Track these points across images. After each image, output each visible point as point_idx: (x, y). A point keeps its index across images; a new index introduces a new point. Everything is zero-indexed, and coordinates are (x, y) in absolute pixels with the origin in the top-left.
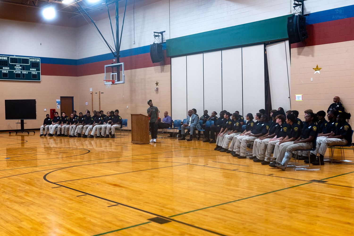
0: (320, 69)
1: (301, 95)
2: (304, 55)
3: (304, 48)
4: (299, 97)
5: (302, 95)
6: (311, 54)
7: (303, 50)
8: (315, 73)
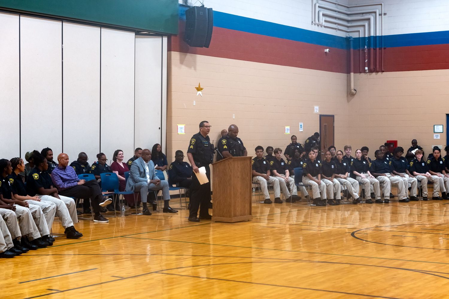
0: (202, 89)
1: (183, 126)
2: (187, 66)
3: (186, 55)
4: (181, 128)
5: (185, 125)
6: (193, 65)
7: (185, 57)
8: (197, 95)
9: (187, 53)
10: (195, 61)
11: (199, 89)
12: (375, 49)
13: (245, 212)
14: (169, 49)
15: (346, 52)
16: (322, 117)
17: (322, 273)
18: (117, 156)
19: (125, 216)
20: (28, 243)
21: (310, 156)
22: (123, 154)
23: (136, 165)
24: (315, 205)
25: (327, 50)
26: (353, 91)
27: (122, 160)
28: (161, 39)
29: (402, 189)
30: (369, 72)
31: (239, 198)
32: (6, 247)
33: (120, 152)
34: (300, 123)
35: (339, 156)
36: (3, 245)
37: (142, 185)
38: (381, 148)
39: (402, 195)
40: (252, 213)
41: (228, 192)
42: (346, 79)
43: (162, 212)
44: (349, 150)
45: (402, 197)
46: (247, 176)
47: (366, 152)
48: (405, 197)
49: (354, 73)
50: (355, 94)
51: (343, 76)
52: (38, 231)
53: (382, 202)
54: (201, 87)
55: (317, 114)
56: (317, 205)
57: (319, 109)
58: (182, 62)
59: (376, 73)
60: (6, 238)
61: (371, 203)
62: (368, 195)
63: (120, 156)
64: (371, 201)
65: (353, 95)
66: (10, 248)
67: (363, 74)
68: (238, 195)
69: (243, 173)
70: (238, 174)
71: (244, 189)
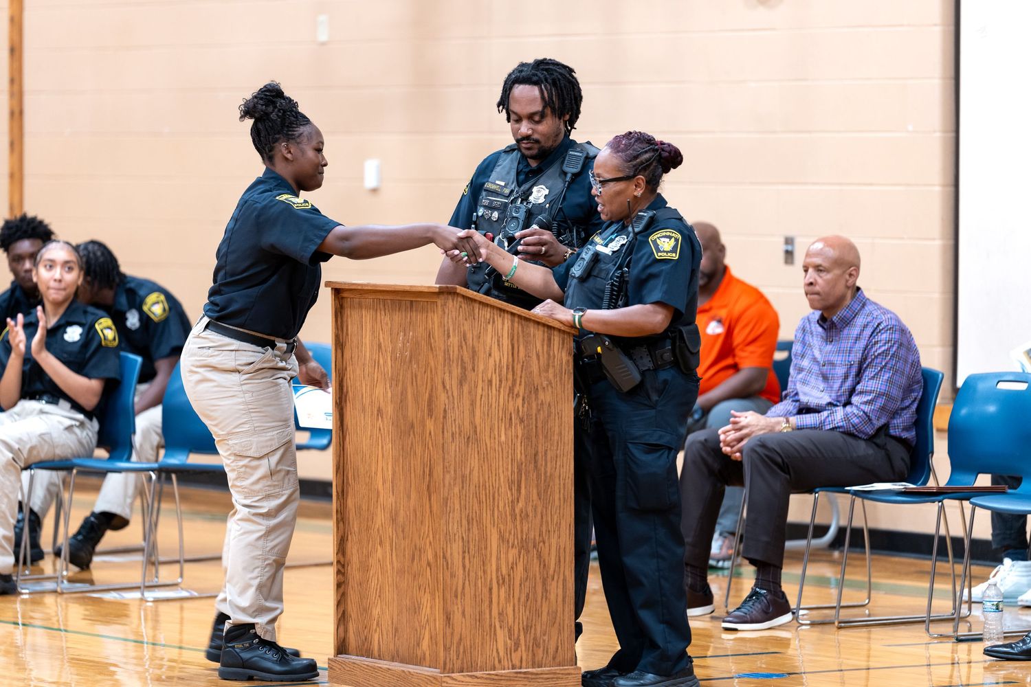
13: (418, 645)
31: (388, 548)
46: (431, 412)
68: (379, 522)
69: (404, 393)
70: (379, 390)
71: (413, 495)
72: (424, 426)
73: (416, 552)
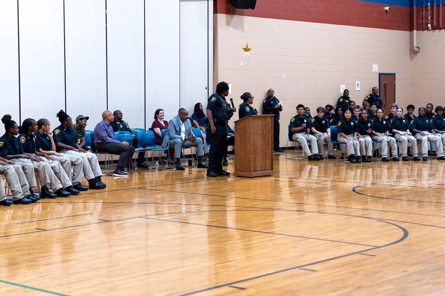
0: (249, 50)
2: (233, 27)
3: (233, 17)
5: (232, 85)
6: (240, 27)
7: (232, 19)
8: (245, 55)
9: (234, 15)
10: (242, 22)
11: (246, 50)
12: (438, 6)
13: (266, 167)
14: (215, 11)
15: (409, 10)
16: (381, 75)
17: (286, 219)
18: (158, 115)
19: (159, 170)
20: (47, 192)
21: (346, 115)
22: (163, 113)
23: (172, 123)
24: (350, 162)
25: (387, 8)
26: (416, 49)
27: (163, 118)
28: (207, 1)
29: (440, 146)
30: (432, 29)
31: (260, 154)
32: (22, 195)
33: (161, 112)
34: (356, 82)
35: (380, 114)
36: (20, 193)
37: (176, 141)
38: (428, 106)
39: (440, 152)
40: (274, 169)
41: (248, 148)
42: (409, 36)
43: (197, 167)
44: (394, 109)
45: (440, 154)
47: (411, 110)
48: (443, 154)
49: (417, 30)
50: (418, 52)
51: (407, 33)
52: (59, 183)
53: (419, 160)
54: (248, 48)
55: (376, 72)
56: (352, 162)
57: (378, 67)
58: (228, 24)
59: (440, 30)
60: (23, 187)
61: (407, 160)
62: (404, 153)
63: (161, 115)
64: (407, 159)
65: (416, 53)
66: (26, 196)
67: (426, 32)
68: (258, 151)
69: (263, 131)
70: (258, 131)
71: (265, 146)
72: (267, 135)
73: (266, 154)
